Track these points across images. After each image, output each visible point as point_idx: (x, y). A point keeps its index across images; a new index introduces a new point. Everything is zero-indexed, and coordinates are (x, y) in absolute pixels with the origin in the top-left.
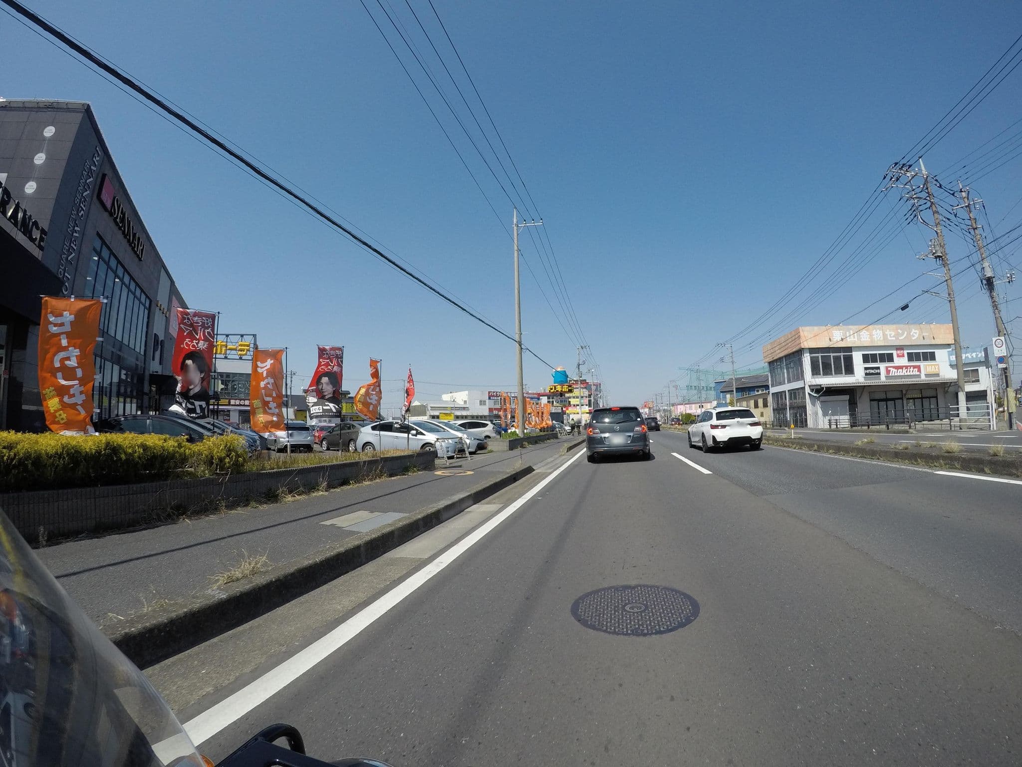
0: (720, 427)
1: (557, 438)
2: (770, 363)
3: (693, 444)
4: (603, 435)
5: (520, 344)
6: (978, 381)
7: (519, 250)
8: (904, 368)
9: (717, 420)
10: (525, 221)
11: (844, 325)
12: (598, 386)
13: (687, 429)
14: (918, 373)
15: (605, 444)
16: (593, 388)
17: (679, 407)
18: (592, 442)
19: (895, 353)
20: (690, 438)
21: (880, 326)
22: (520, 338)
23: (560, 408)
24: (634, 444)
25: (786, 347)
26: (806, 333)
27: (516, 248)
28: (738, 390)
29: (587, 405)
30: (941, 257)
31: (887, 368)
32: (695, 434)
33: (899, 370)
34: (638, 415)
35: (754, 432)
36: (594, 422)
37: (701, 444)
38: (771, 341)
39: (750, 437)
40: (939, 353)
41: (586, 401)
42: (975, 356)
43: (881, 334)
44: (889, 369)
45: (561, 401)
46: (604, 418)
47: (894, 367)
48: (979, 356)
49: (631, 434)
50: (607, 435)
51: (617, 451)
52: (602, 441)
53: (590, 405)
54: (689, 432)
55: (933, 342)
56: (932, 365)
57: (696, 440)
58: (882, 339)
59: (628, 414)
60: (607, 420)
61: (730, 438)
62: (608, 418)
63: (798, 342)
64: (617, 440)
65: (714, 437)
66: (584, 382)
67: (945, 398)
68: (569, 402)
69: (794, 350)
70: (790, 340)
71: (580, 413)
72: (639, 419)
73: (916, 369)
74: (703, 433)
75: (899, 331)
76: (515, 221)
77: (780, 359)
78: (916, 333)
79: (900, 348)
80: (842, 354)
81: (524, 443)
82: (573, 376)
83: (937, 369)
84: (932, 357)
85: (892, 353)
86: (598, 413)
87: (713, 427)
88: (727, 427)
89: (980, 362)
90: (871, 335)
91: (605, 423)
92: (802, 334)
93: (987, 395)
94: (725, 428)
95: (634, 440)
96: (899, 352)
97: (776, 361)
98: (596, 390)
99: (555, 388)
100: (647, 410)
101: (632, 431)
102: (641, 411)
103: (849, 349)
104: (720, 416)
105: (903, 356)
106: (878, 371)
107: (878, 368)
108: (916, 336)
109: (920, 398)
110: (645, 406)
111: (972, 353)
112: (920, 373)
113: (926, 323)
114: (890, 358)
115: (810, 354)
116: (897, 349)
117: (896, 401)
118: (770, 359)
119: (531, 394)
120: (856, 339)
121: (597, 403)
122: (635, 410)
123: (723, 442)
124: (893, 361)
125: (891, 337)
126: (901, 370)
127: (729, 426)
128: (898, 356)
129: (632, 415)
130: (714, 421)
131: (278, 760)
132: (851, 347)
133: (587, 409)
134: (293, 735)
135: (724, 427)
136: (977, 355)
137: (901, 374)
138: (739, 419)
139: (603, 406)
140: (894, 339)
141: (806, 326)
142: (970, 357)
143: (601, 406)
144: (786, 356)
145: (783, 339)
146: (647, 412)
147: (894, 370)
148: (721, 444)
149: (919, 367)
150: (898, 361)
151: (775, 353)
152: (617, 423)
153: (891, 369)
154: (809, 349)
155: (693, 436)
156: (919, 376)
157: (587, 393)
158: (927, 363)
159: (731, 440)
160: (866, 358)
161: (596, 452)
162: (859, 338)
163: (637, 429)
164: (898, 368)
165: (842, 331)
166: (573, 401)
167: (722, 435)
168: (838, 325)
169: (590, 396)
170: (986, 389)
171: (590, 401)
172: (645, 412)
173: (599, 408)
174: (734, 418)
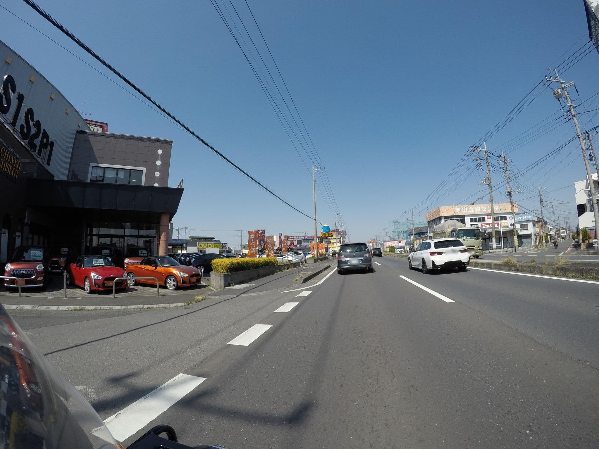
0: (436, 254)
1: (328, 259)
2: (429, 222)
3: (412, 266)
4: (346, 259)
5: (315, 220)
6: (527, 229)
7: (315, 181)
8: (490, 224)
9: (435, 249)
10: (317, 167)
11: (460, 205)
12: (344, 232)
13: (408, 256)
14: (498, 226)
15: (347, 264)
16: (342, 233)
17: (388, 242)
18: (340, 262)
19: (486, 217)
20: (410, 262)
21: (479, 205)
22: (316, 218)
23: (326, 245)
24: (363, 264)
25: (435, 215)
26: (442, 210)
27: (313, 180)
28: (416, 234)
29: (339, 243)
30: (488, 184)
31: (482, 224)
32: (415, 260)
33: (488, 225)
34: (366, 247)
35: (464, 257)
36: (342, 251)
37: (421, 267)
38: (429, 212)
39: (461, 261)
40: (508, 217)
41: (338, 241)
42: (526, 218)
43: (479, 209)
44: (483, 225)
45: (327, 241)
46: (347, 249)
47: (485, 224)
48: (528, 218)
49: (362, 258)
50: (348, 259)
51: (354, 268)
52: (345, 262)
53: (340, 243)
54: (409, 257)
55: (506, 212)
56: (504, 222)
57: (416, 264)
58: (479, 211)
59: (360, 247)
60: (348, 251)
61: (446, 262)
62: (350, 249)
63: (439, 213)
64: (354, 261)
65: (433, 262)
66: (338, 230)
67: (511, 237)
68: (331, 241)
69: (438, 217)
70: (436, 212)
71: (335, 247)
72: (366, 250)
73: (497, 225)
74: (423, 259)
75: (488, 207)
76: (313, 168)
77: (432, 220)
78: (497, 208)
79: (488, 215)
80: (460, 218)
81: (318, 260)
82: (332, 228)
83: (507, 224)
84: (505, 218)
85: (485, 218)
86: (344, 247)
87: (432, 254)
88: (443, 254)
89: (528, 220)
90: (474, 209)
91: (348, 252)
92: (440, 209)
93: (531, 236)
94: (442, 254)
95: (364, 261)
96: (488, 217)
97: (431, 221)
98: (343, 234)
99: (325, 235)
100: (371, 244)
101: (363, 256)
102: (368, 245)
103: (464, 216)
104: (437, 245)
105: (490, 218)
106: (477, 226)
107: (478, 224)
108: (497, 209)
109: (498, 238)
110: (371, 242)
111: (525, 216)
112: (499, 226)
113: (501, 203)
114: (484, 220)
115: (444, 218)
116: (487, 216)
117: (486, 239)
118: (428, 220)
119: (309, 237)
120: (467, 211)
121: (344, 241)
122: (364, 244)
123: (440, 265)
124: (485, 221)
125: (484, 210)
126: (489, 225)
127: (445, 253)
128: (488, 218)
129: (363, 248)
130: (433, 249)
131: (161, 446)
132: (464, 215)
133: (339, 245)
134: (170, 431)
135: (440, 253)
136: (527, 217)
137: (489, 227)
138: (452, 247)
139: (347, 243)
140: (486, 210)
141: (443, 206)
142: (524, 218)
143: (346, 243)
144: (434, 219)
145: (433, 212)
146: (372, 245)
147: (485, 225)
148: (439, 267)
149: (498, 224)
150: (488, 221)
151: (430, 218)
152: (354, 252)
153: (484, 225)
154: (444, 216)
155: (413, 261)
156: (498, 228)
157: (339, 236)
158: (502, 221)
159: (447, 263)
160: (472, 220)
161: (342, 269)
162: (468, 210)
163: (365, 255)
164: (487, 224)
165: (460, 208)
166: (332, 241)
167: (440, 260)
168: (458, 205)
169: (340, 238)
170: (531, 233)
171: (340, 241)
172: (370, 246)
173: (345, 244)
174: (448, 247)
